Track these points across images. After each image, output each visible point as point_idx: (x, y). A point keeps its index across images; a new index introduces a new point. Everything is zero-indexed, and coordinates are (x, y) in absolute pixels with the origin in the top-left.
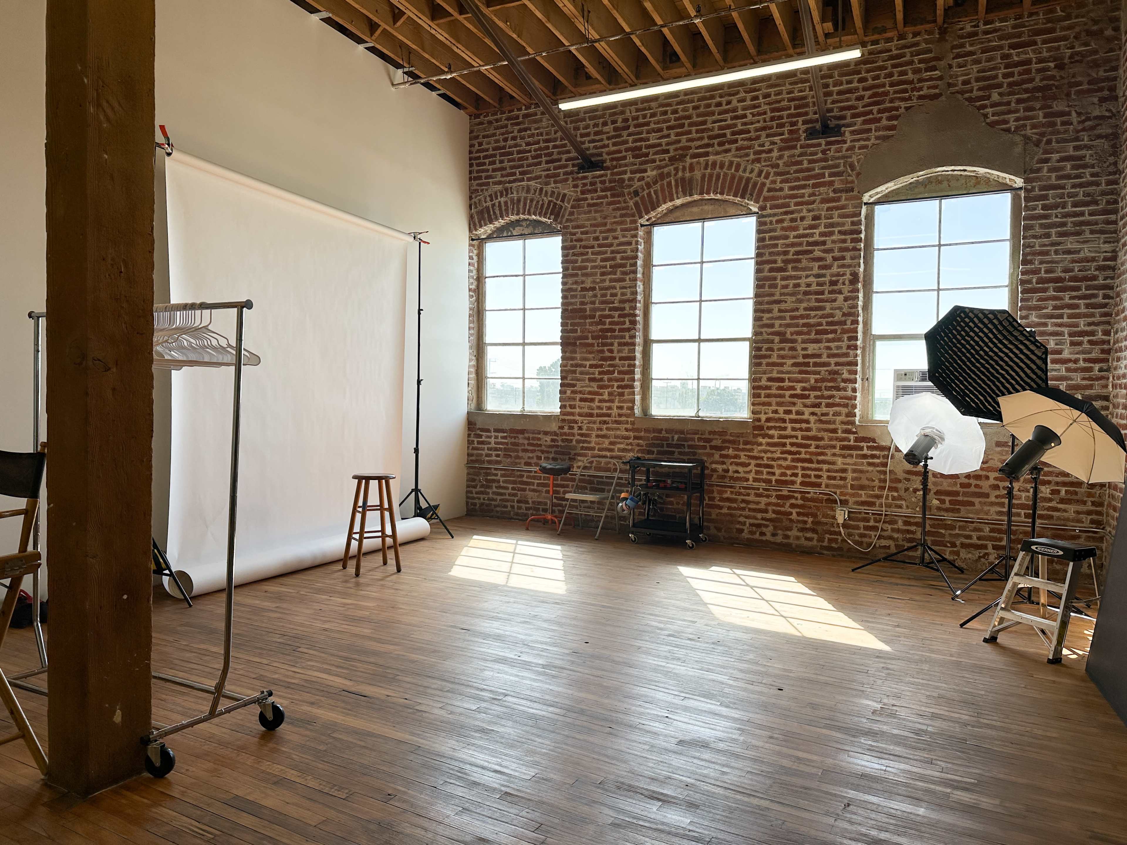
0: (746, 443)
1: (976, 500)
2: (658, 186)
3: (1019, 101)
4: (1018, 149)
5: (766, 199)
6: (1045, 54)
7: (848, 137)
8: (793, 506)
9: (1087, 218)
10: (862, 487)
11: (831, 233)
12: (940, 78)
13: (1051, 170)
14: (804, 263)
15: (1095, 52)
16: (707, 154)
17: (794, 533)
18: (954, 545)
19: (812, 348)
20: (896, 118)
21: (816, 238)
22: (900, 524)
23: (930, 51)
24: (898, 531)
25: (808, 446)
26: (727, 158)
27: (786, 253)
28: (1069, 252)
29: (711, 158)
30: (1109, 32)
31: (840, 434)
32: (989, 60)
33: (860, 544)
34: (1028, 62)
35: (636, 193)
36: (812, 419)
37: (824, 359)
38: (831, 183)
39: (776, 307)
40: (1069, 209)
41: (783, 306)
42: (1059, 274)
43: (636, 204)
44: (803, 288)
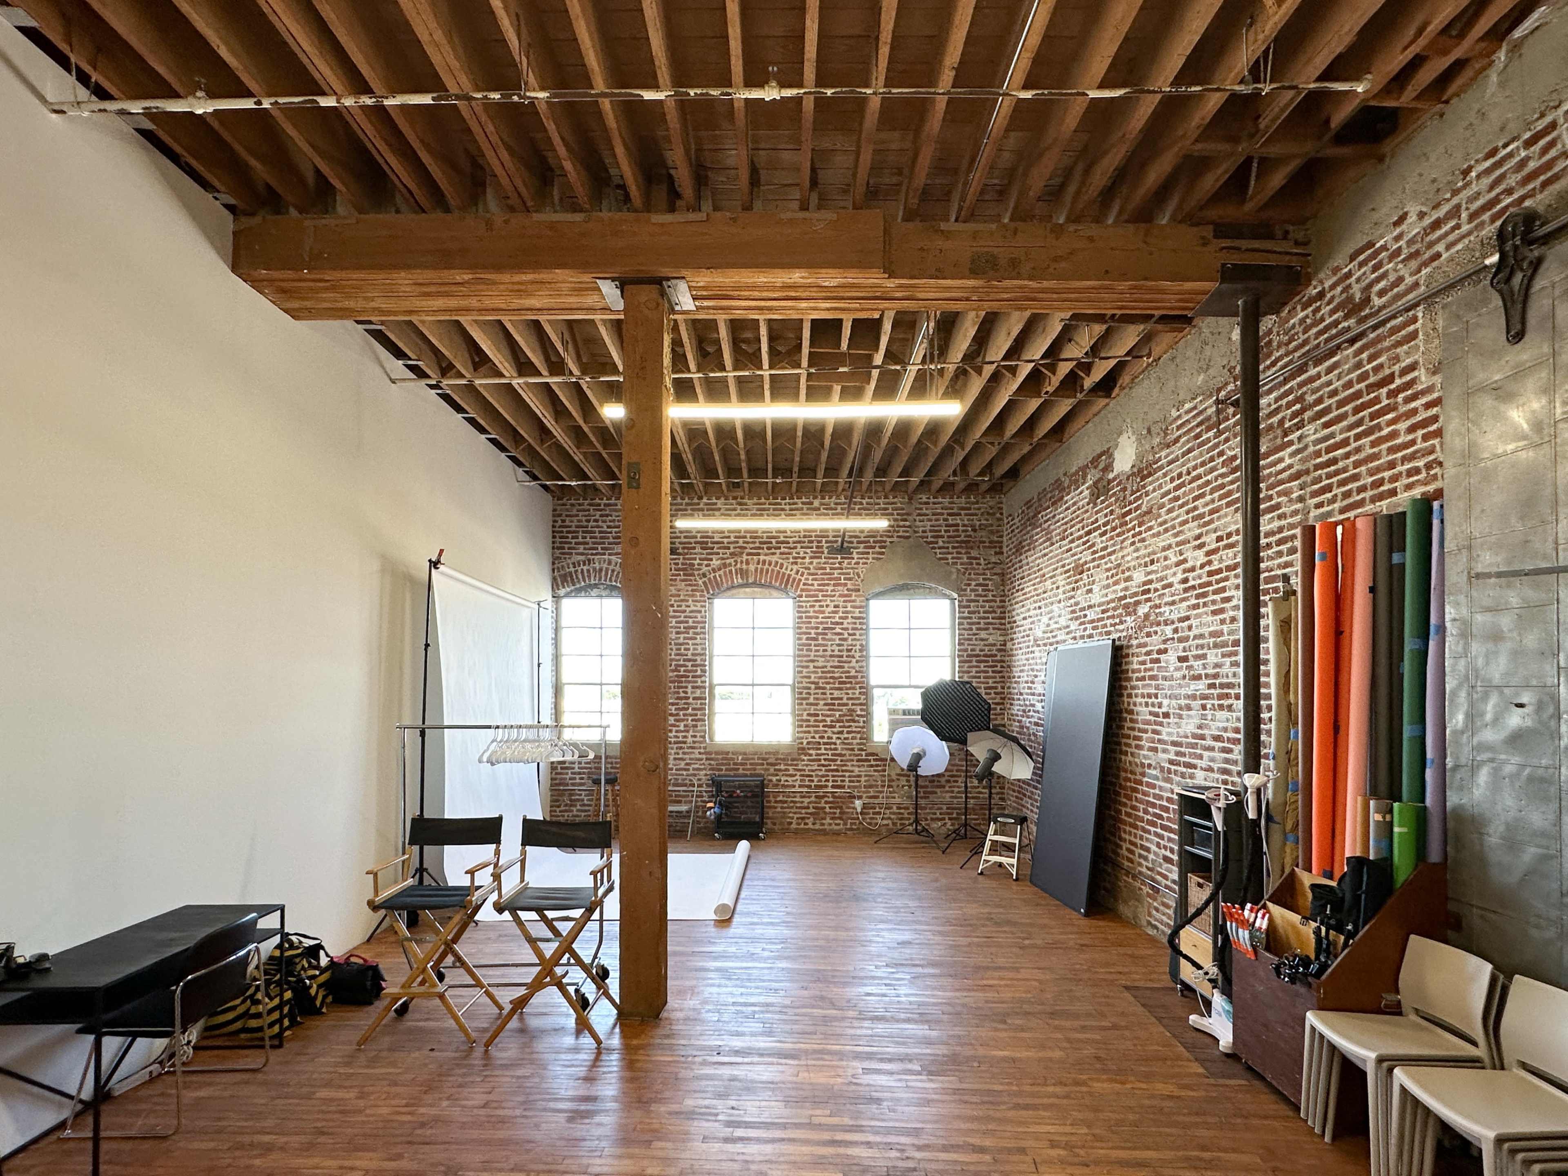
0: (793, 760)
1: (938, 790)
2: (721, 572)
3: (954, 548)
4: (954, 576)
5: (802, 590)
6: (966, 522)
7: (855, 556)
8: (826, 802)
9: (991, 620)
10: (871, 786)
11: (847, 618)
12: (909, 527)
13: (971, 590)
14: (829, 636)
15: (992, 525)
16: (759, 554)
17: (828, 821)
18: (926, 820)
19: (837, 694)
20: (884, 547)
21: (837, 620)
22: (895, 809)
23: (903, 509)
24: (894, 813)
25: (836, 760)
26: (774, 559)
27: (817, 628)
28: (982, 640)
29: (762, 558)
30: (998, 515)
31: (857, 752)
32: (937, 520)
33: (870, 824)
34: (957, 525)
35: (704, 575)
36: (838, 742)
37: (845, 701)
38: (846, 585)
39: (811, 665)
40: (982, 615)
41: (816, 664)
42: (977, 652)
43: (704, 583)
44: (829, 653)
